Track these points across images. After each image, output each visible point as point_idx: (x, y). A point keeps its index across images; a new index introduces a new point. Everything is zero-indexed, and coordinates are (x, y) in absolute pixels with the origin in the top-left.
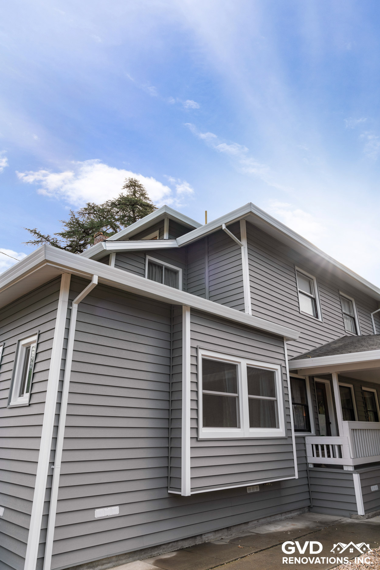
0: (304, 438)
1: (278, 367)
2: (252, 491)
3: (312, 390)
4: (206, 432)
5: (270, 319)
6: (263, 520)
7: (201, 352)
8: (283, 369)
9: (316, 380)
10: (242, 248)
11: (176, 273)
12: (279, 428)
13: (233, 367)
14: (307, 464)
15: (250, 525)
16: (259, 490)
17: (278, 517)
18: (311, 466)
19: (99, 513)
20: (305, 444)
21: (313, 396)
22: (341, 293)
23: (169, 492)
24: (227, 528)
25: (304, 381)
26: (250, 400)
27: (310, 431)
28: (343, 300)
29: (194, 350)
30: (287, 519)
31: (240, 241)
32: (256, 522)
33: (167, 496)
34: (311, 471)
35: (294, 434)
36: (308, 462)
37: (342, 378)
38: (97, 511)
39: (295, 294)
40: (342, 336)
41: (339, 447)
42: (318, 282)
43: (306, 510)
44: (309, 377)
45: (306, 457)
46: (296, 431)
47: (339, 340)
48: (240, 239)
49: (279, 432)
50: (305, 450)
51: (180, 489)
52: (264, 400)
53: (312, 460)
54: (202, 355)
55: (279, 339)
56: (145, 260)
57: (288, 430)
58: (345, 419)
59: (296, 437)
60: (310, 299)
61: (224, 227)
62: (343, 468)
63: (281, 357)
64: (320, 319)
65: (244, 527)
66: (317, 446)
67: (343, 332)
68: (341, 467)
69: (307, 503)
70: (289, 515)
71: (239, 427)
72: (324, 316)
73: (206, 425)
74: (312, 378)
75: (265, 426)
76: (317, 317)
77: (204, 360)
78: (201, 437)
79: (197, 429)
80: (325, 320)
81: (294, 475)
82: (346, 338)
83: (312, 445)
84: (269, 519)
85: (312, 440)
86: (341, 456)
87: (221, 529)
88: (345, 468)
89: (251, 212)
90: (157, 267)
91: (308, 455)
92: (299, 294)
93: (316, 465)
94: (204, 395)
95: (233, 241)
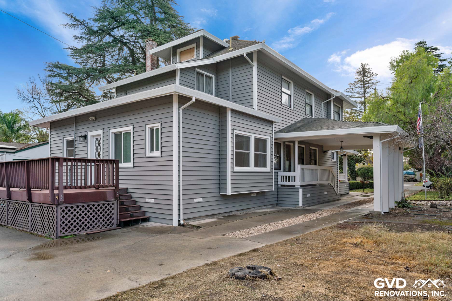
0: (277, 173)
1: (269, 138)
2: (253, 196)
3: (284, 148)
4: (237, 169)
5: (266, 110)
6: (256, 208)
7: (235, 131)
8: (271, 138)
9: (286, 143)
10: (254, 67)
11: (211, 78)
12: (267, 167)
13: (248, 138)
14: (278, 185)
15: (251, 209)
16: (255, 195)
17: (263, 207)
18: (279, 186)
19: (196, 200)
20: (278, 175)
21: (284, 152)
22: (306, 90)
23: (220, 194)
24: (242, 210)
25: (280, 144)
26: (255, 154)
27: (280, 169)
28: (307, 95)
29: (232, 130)
30: (267, 208)
31: (253, 63)
32: (253, 208)
33: (219, 195)
34: (279, 188)
35: (274, 171)
36: (278, 184)
37: (300, 142)
38: (195, 199)
39: (280, 94)
40: (303, 118)
41: (295, 177)
42: (294, 85)
43: (275, 205)
44: (283, 142)
45: (277, 182)
46: (275, 169)
47: (301, 120)
48: (252, 61)
49: (267, 169)
50: (278, 179)
51: (226, 192)
52: (260, 154)
53: (280, 183)
54: (235, 133)
55: (270, 122)
56: (195, 71)
57: (271, 169)
58: (299, 164)
59: (275, 172)
60: (288, 96)
61: (245, 55)
62: (295, 187)
63: (270, 132)
64: (292, 109)
65: (249, 210)
66: (283, 176)
67: (304, 116)
68: (294, 186)
69: (276, 202)
70: (268, 207)
71: (250, 167)
72: (295, 106)
73: (236, 166)
74: (284, 142)
75: (260, 167)
76: (291, 107)
77: (236, 135)
78: (235, 171)
79: (233, 167)
80: (295, 109)
81: (272, 189)
82: (305, 119)
83: (281, 176)
84: (259, 208)
85: (281, 173)
86: (295, 181)
87: (239, 210)
88: (296, 187)
89: (262, 48)
90: (201, 75)
91: (278, 181)
92: (283, 93)
93: (282, 185)
94: (236, 152)
95: (247, 62)
